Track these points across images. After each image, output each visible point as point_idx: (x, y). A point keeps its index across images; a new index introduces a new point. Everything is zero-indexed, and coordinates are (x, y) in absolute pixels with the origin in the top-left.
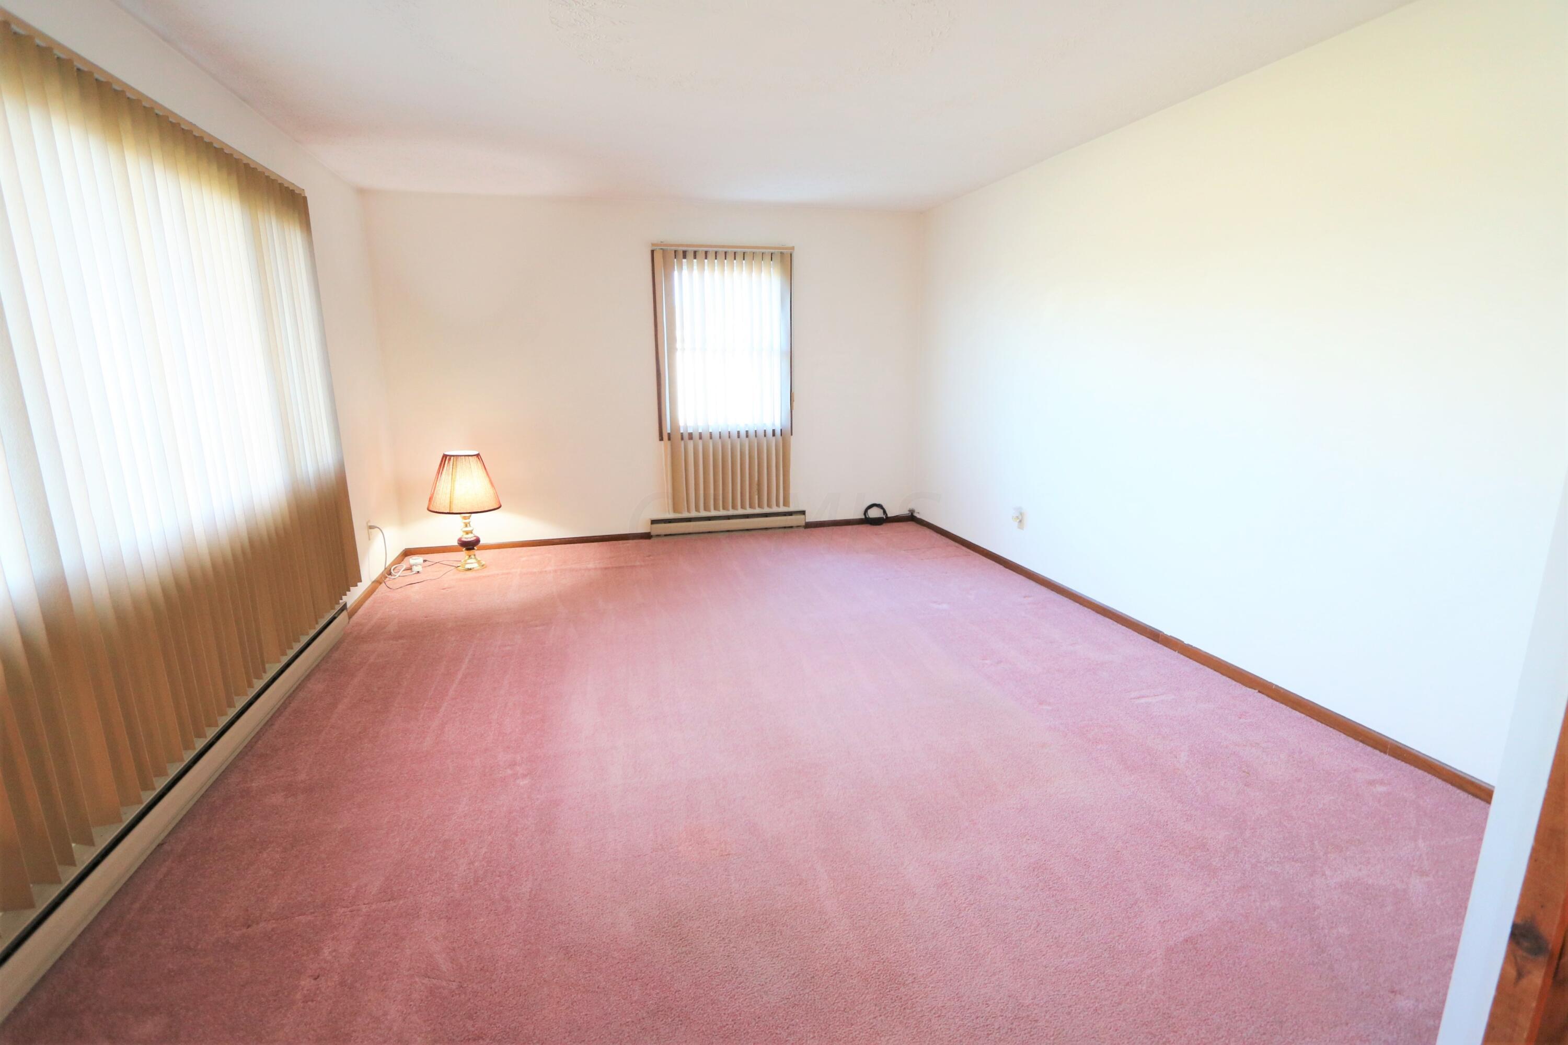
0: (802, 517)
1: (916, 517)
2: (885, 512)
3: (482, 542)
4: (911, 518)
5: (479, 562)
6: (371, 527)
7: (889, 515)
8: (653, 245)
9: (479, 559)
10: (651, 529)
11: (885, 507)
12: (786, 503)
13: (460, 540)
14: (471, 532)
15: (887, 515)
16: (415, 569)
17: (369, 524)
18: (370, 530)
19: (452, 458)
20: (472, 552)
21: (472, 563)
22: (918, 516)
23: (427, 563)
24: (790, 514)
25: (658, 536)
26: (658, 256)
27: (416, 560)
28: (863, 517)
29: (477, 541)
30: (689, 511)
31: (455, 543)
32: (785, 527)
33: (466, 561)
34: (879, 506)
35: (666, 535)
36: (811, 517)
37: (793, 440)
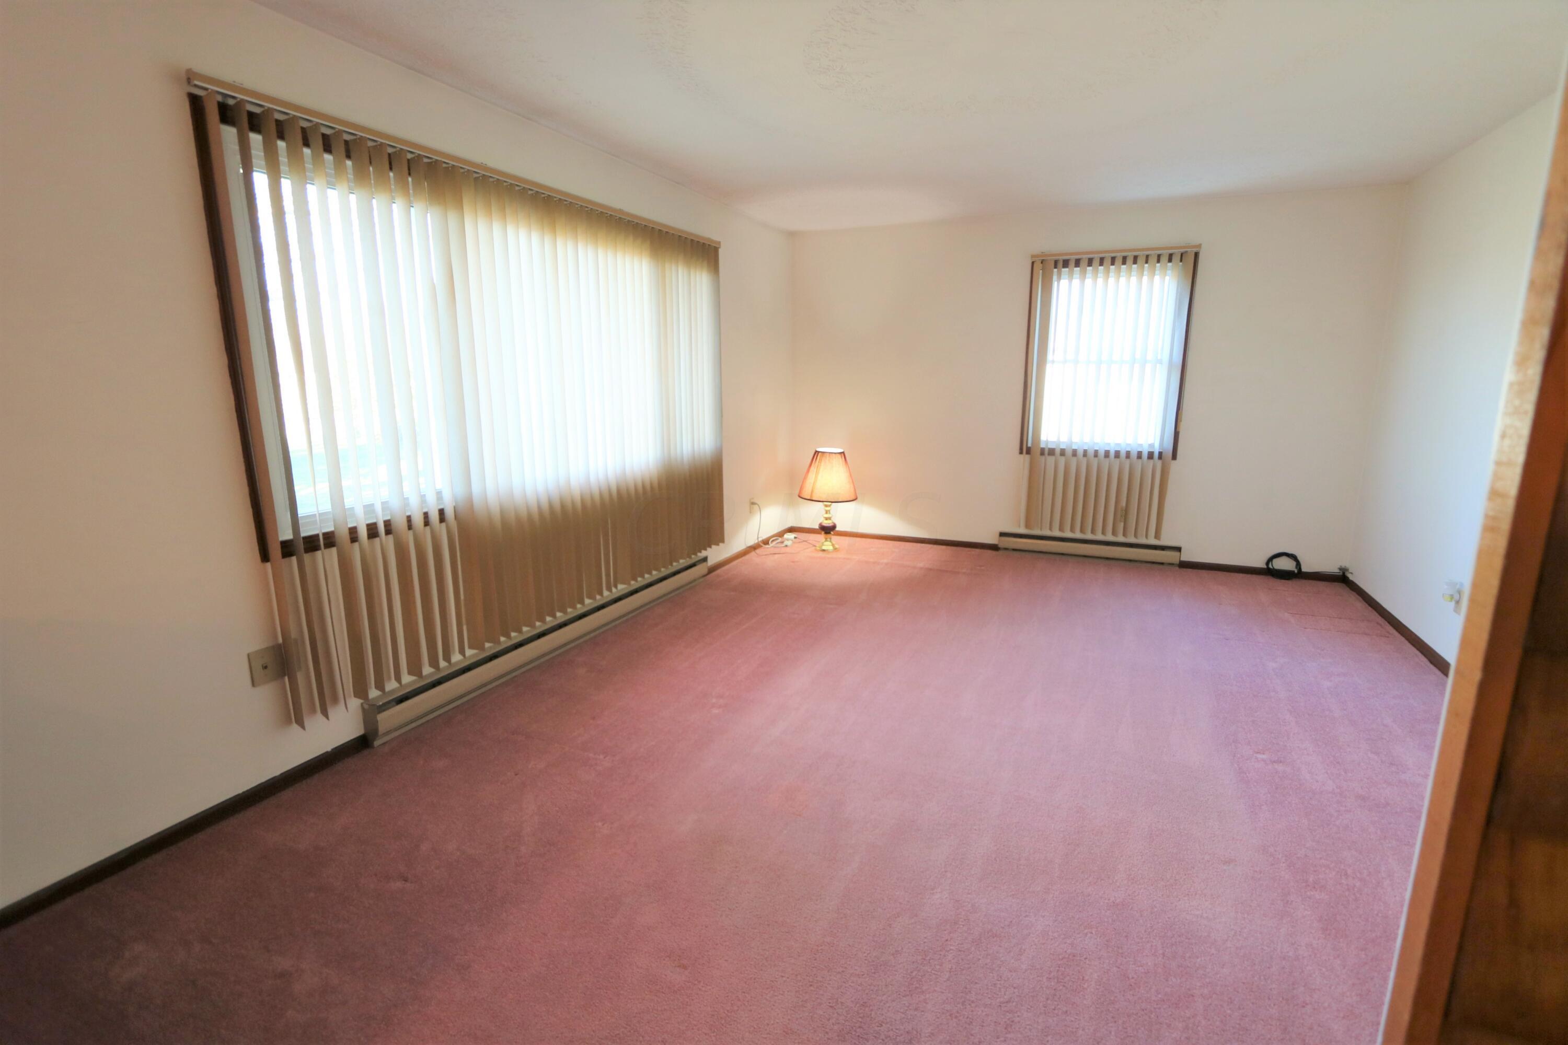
0: (1177, 554)
1: (1348, 578)
2: (1298, 564)
3: (837, 529)
4: (1342, 579)
5: (833, 545)
6: (753, 503)
7: (1305, 569)
8: (1033, 256)
9: (834, 543)
10: (999, 541)
11: (1299, 558)
12: (1157, 535)
13: (820, 525)
14: (830, 518)
15: (1300, 569)
16: (786, 543)
17: (752, 501)
18: (752, 506)
19: (820, 454)
20: (828, 536)
21: (828, 546)
22: (1351, 577)
23: (797, 540)
24: (1163, 548)
25: (1006, 549)
26: (1038, 266)
27: (790, 536)
28: (1265, 567)
29: (834, 527)
30: (1051, 529)
31: (817, 527)
32: (1153, 563)
33: (823, 543)
34: (1293, 557)
35: (1014, 550)
36: (1185, 557)
37: (1175, 466)
